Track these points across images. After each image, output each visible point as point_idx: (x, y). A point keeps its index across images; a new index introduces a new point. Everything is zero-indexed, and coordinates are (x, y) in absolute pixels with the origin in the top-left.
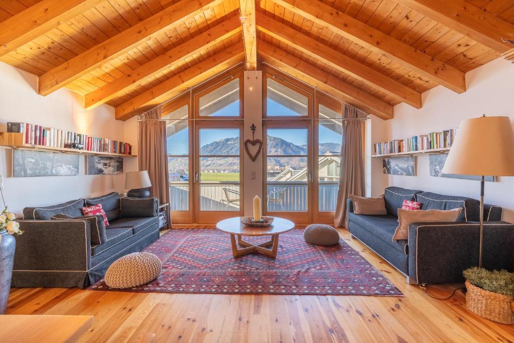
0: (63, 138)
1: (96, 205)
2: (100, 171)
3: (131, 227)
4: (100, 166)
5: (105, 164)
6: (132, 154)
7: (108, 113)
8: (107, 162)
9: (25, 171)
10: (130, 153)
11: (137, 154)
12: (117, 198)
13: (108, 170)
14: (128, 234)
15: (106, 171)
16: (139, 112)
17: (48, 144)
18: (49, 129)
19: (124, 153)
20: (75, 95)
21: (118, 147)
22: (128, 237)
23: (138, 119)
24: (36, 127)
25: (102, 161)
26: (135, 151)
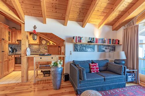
0: (87, 39)
1: (96, 63)
2: (104, 51)
3: (104, 77)
4: (104, 49)
5: (106, 48)
6: (120, 44)
7: (108, 29)
8: (107, 47)
9: (77, 50)
10: (119, 44)
11: (122, 44)
12: (107, 62)
13: (107, 51)
14: (101, 80)
15: (106, 51)
16: (123, 24)
17: (82, 42)
18: (83, 37)
19: (115, 44)
20: (95, 25)
21: (112, 41)
22: (100, 81)
23: (123, 28)
24: (79, 37)
25: (104, 47)
26: (121, 43)
